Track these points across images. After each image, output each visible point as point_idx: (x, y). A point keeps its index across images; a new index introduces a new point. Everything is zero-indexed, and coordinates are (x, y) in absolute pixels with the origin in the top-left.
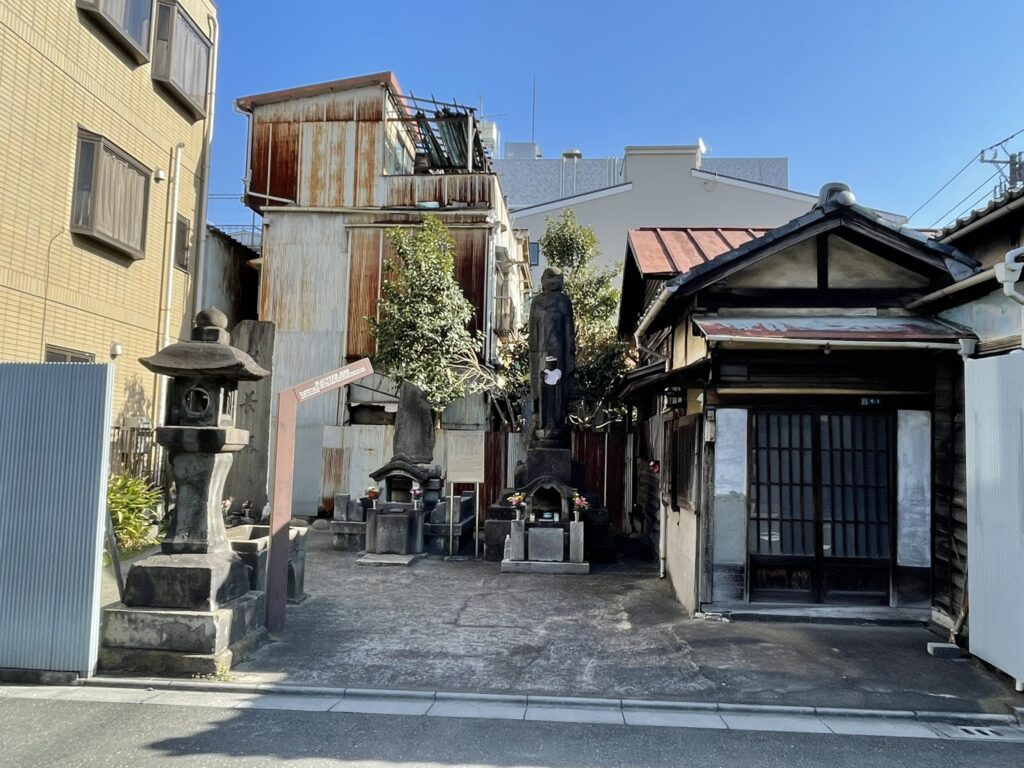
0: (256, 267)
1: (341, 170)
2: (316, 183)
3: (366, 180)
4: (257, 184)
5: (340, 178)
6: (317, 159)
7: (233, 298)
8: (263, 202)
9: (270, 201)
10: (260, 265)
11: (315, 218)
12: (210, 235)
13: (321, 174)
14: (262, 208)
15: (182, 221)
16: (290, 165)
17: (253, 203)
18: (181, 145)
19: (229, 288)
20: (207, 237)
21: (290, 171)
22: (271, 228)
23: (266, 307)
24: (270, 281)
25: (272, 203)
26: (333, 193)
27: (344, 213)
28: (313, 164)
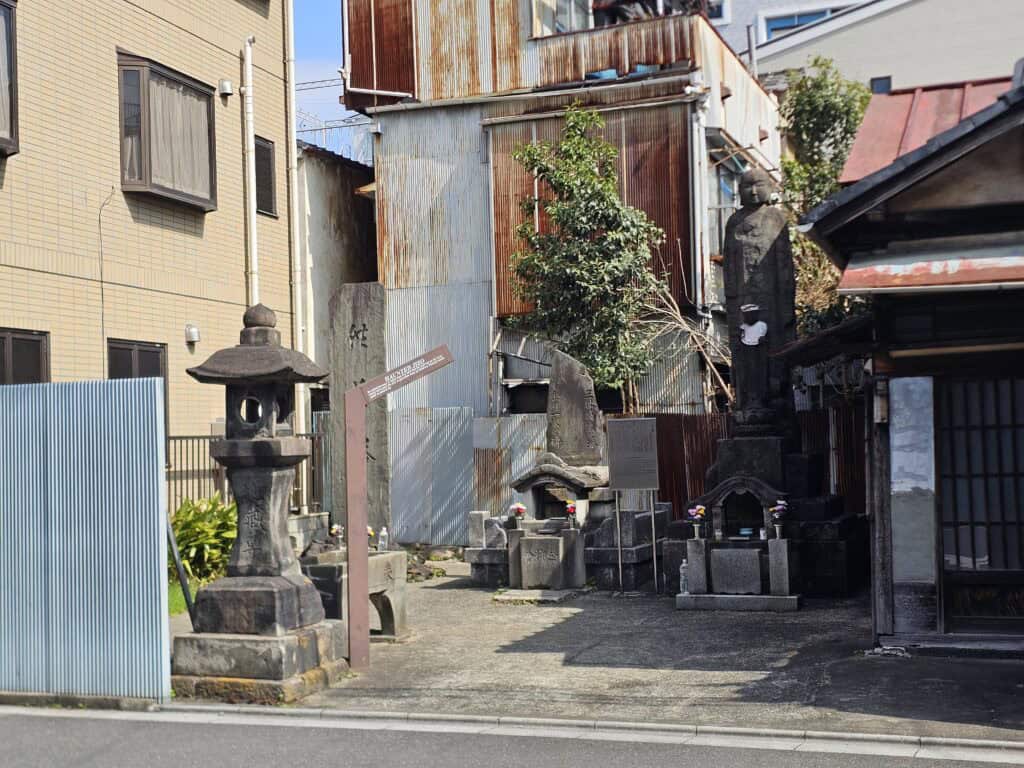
0: (369, 196)
1: (473, 39)
2: (440, 63)
3: (509, 49)
4: (360, 75)
5: (472, 51)
6: (438, 24)
7: (345, 240)
8: (368, 99)
9: (379, 96)
10: (374, 192)
11: (442, 116)
12: (305, 156)
13: (444, 49)
14: (369, 110)
16: (402, 41)
17: (354, 101)
19: (339, 227)
20: (299, 159)
21: (402, 49)
22: (384, 139)
23: (385, 254)
24: (389, 213)
25: (383, 100)
26: (465, 77)
27: (482, 105)
28: (433, 34)
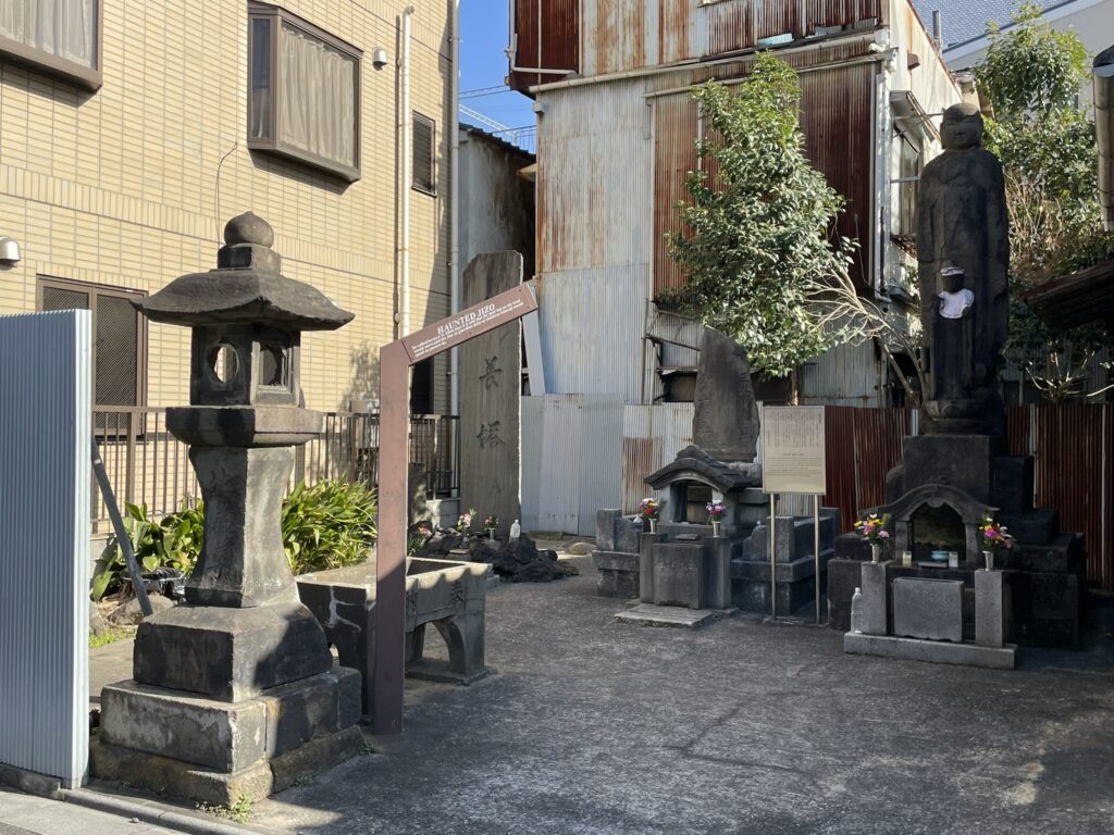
0: (531, 179)
1: (640, 9)
2: (605, 37)
3: (677, 18)
4: (524, 55)
5: (638, 23)
8: (533, 79)
9: (543, 75)
10: (534, 174)
11: (605, 91)
12: (470, 140)
13: (611, 21)
14: (533, 89)
15: (420, 119)
16: (568, 17)
17: (519, 82)
18: (410, 11)
20: (462, 143)
21: (568, 26)
22: (546, 117)
23: (544, 236)
24: (549, 195)
25: (547, 78)
26: (630, 48)
27: (646, 77)
28: (599, 8)
